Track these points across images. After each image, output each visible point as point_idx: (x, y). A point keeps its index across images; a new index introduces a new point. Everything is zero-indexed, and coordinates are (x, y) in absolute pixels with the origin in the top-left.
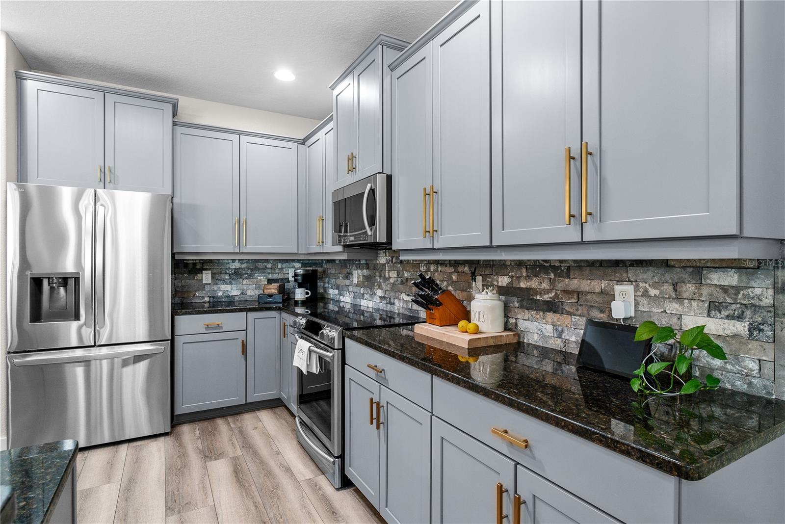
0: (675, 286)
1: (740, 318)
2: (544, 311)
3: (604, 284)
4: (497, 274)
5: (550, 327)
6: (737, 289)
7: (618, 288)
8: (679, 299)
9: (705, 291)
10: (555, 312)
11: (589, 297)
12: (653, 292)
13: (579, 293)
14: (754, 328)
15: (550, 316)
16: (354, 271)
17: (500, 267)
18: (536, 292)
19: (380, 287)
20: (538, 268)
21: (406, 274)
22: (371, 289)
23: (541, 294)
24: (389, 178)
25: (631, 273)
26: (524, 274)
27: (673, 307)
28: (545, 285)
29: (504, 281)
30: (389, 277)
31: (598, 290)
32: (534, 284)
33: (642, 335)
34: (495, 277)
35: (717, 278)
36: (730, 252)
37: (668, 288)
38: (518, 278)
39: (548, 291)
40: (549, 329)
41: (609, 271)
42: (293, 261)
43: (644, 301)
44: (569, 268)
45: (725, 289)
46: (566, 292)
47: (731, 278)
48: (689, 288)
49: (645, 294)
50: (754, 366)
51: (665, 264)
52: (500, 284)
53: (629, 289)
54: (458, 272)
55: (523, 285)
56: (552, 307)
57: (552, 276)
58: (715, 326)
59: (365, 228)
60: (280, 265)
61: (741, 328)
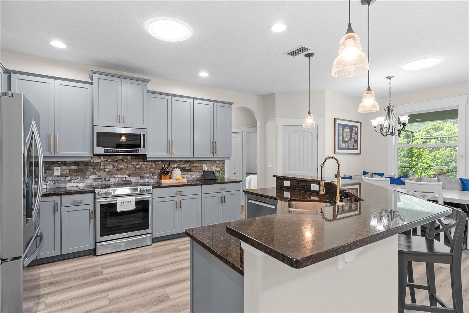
0: (212, 164)
1: (220, 168)
2: (188, 172)
4: (173, 164)
5: (189, 175)
6: (219, 164)
7: (204, 165)
8: (213, 166)
10: (191, 171)
11: (198, 167)
12: (209, 165)
14: (221, 169)
15: (189, 173)
16: (55, 168)
17: (175, 162)
19: (93, 174)
20: (185, 162)
21: (121, 166)
22: (81, 176)
23: (187, 168)
25: (206, 162)
26: (182, 163)
27: (212, 167)
28: (188, 166)
30: (105, 168)
31: (200, 166)
32: (185, 166)
34: (172, 165)
38: (180, 165)
39: (188, 167)
40: (189, 176)
41: (202, 162)
43: (208, 167)
44: (194, 162)
45: (218, 164)
47: (218, 162)
48: (214, 164)
50: (221, 174)
51: (211, 160)
52: (174, 167)
53: (206, 165)
54: (156, 164)
55: (181, 166)
56: (190, 170)
57: (190, 163)
58: (217, 169)
59: (140, 148)
61: (219, 169)
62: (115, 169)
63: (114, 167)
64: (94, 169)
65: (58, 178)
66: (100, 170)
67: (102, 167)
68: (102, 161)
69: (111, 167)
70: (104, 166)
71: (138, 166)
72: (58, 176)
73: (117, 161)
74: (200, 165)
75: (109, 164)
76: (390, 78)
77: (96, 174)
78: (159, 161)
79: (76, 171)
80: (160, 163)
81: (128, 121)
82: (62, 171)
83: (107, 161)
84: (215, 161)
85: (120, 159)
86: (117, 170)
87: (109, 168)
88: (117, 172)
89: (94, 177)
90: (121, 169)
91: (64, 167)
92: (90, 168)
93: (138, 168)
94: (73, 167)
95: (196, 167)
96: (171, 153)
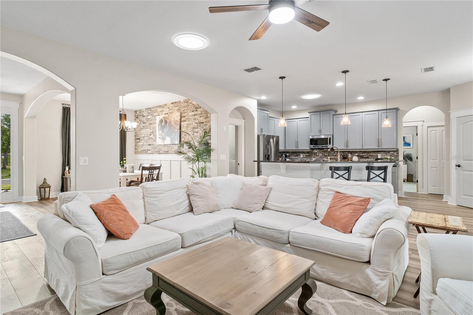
7: (378, 154)
8: (387, 155)
9: (390, 154)
12: (383, 155)
14: (395, 158)
17: (356, 152)
18: (364, 156)
19: (314, 157)
20: (364, 152)
21: (326, 154)
22: (310, 158)
24: (333, 135)
28: (366, 155)
29: (357, 154)
30: (319, 155)
35: (391, 153)
36: (393, 150)
37: (385, 154)
38: (360, 154)
41: (378, 152)
44: (370, 152)
45: (392, 154)
46: (370, 155)
47: (392, 153)
48: (388, 154)
49: (382, 155)
51: (385, 151)
53: (380, 154)
55: (361, 155)
57: (367, 153)
59: (328, 144)
62: (323, 156)
63: (323, 154)
64: (314, 155)
65: (302, 159)
66: (317, 156)
67: (318, 155)
68: (318, 152)
69: (322, 154)
70: (319, 154)
71: (334, 154)
72: (302, 158)
74: (375, 154)
75: (321, 153)
77: (315, 158)
78: (346, 152)
79: (308, 156)
81: (323, 132)
82: (303, 156)
83: (320, 151)
84: (389, 152)
85: (326, 151)
86: (324, 156)
87: (321, 155)
88: (324, 157)
89: (315, 159)
90: (326, 155)
92: (313, 155)
93: (334, 155)
94: (307, 154)
95: (372, 155)
96: (347, 147)
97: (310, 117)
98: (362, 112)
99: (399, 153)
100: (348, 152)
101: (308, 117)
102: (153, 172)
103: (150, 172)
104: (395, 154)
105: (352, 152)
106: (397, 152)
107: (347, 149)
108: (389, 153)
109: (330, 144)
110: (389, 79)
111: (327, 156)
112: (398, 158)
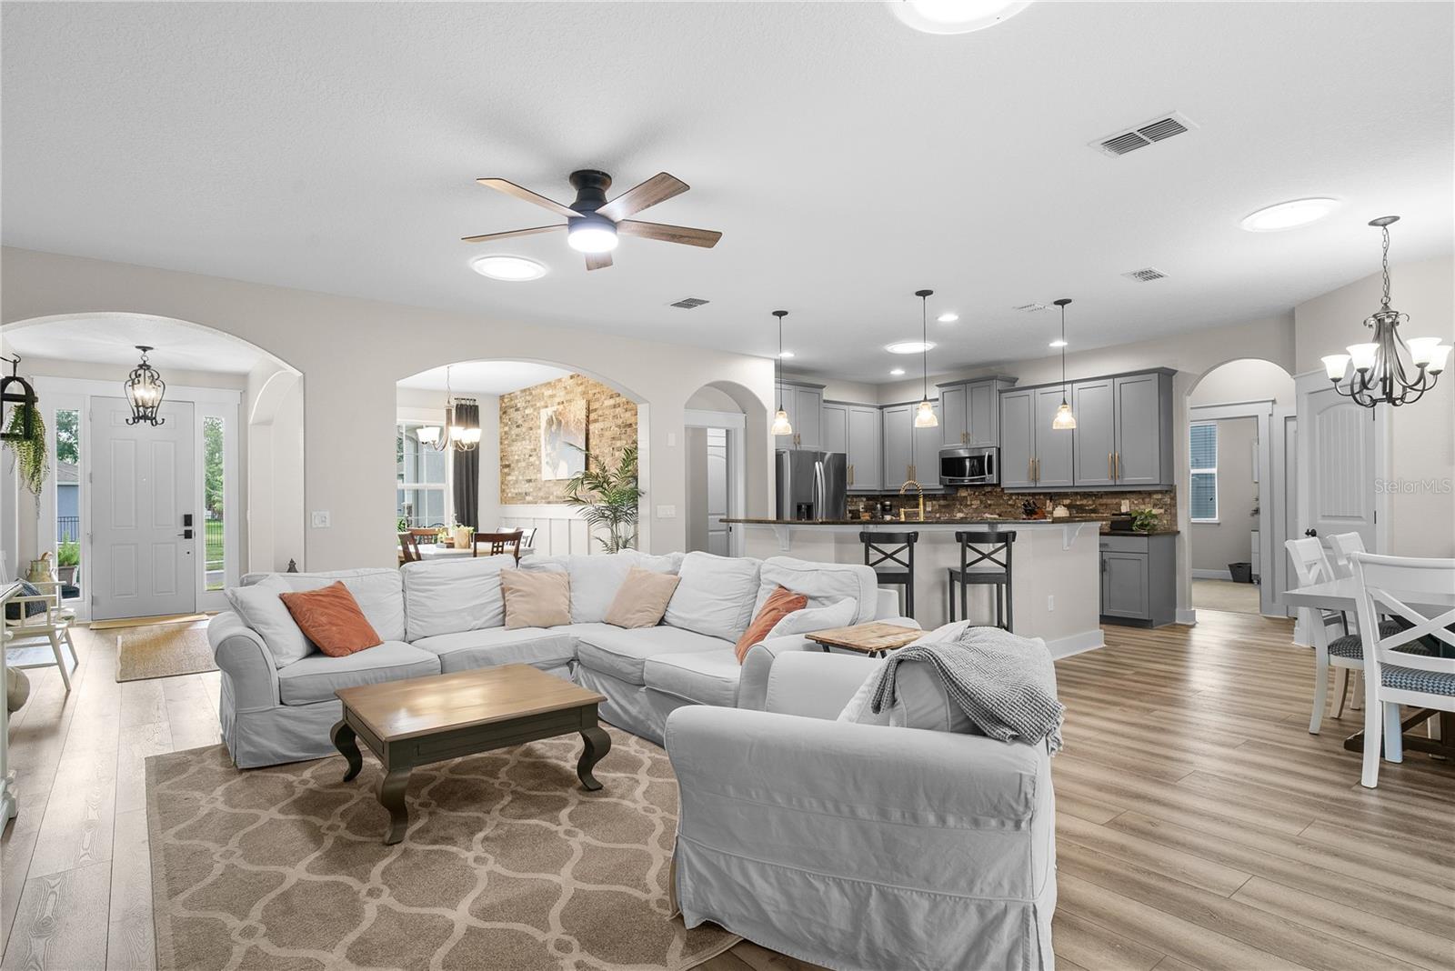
0: (1143, 500)
1: (1162, 508)
3: (1117, 500)
4: (1066, 499)
6: (1162, 499)
7: (1123, 502)
8: (1144, 504)
9: (1152, 500)
11: (1109, 506)
12: (1135, 502)
13: (1106, 505)
14: (1166, 511)
17: (1065, 495)
18: (1085, 505)
19: (960, 511)
21: (989, 502)
22: (949, 513)
24: (999, 449)
25: (1128, 496)
27: (1142, 507)
28: (1090, 502)
29: (1067, 502)
30: (972, 505)
32: (1084, 502)
33: (1133, 516)
34: (1064, 500)
35: (1155, 496)
36: (1158, 488)
37: (1141, 500)
38: (1076, 501)
39: (1091, 505)
41: (1118, 495)
42: (862, 496)
43: (1132, 505)
44: (1102, 495)
45: (1157, 499)
46: (1100, 504)
47: (1159, 496)
48: (1148, 500)
49: (1133, 503)
50: (1165, 522)
51: (1140, 492)
53: (1128, 501)
55: (1078, 503)
57: (1095, 498)
58: (1155, 511)
59: (984, 474)
60: (855, 500)
61: (1162, 511)
62: (983, 506)
63: (981, 502)
64: (961, 504)
65: (929, 515)
66: (966, 506)
67: (969, 503)
68: (968, 495)
69: (979, 502)
70: (971, 501)
73: (984, 495)
74: (1115, 501)
75: (976, 498)
76: (1384, 225)
77: (963, 512)
78: (1040, 494)
79: (944, 506)
80: (1042, 497)
83: (974, 494)
84: (1150, 494)
85: (989, 492)
86: (985, 507)
87: (976, 503)
88: (985, 510)
90: (990, 505)
91: (934, 502)
92: (958, 503)
93: (1010, 505)
94: (942, 502)
96: (1035, 480)
97: (941, 400)
98: (1072, 382)
99: (1175, 496)
100: (1045, 494)
101: (937, 400)
102: (502, 547)
103: (493, 547)
104: (1167, 500)
105: (1055, 497)
106: (1172, 495)
107: (1035, 487)
108: (1150, 498)
109: (990, 472)
110: (1069, 301)
111: (992, 507)
112: (1173, 511)
